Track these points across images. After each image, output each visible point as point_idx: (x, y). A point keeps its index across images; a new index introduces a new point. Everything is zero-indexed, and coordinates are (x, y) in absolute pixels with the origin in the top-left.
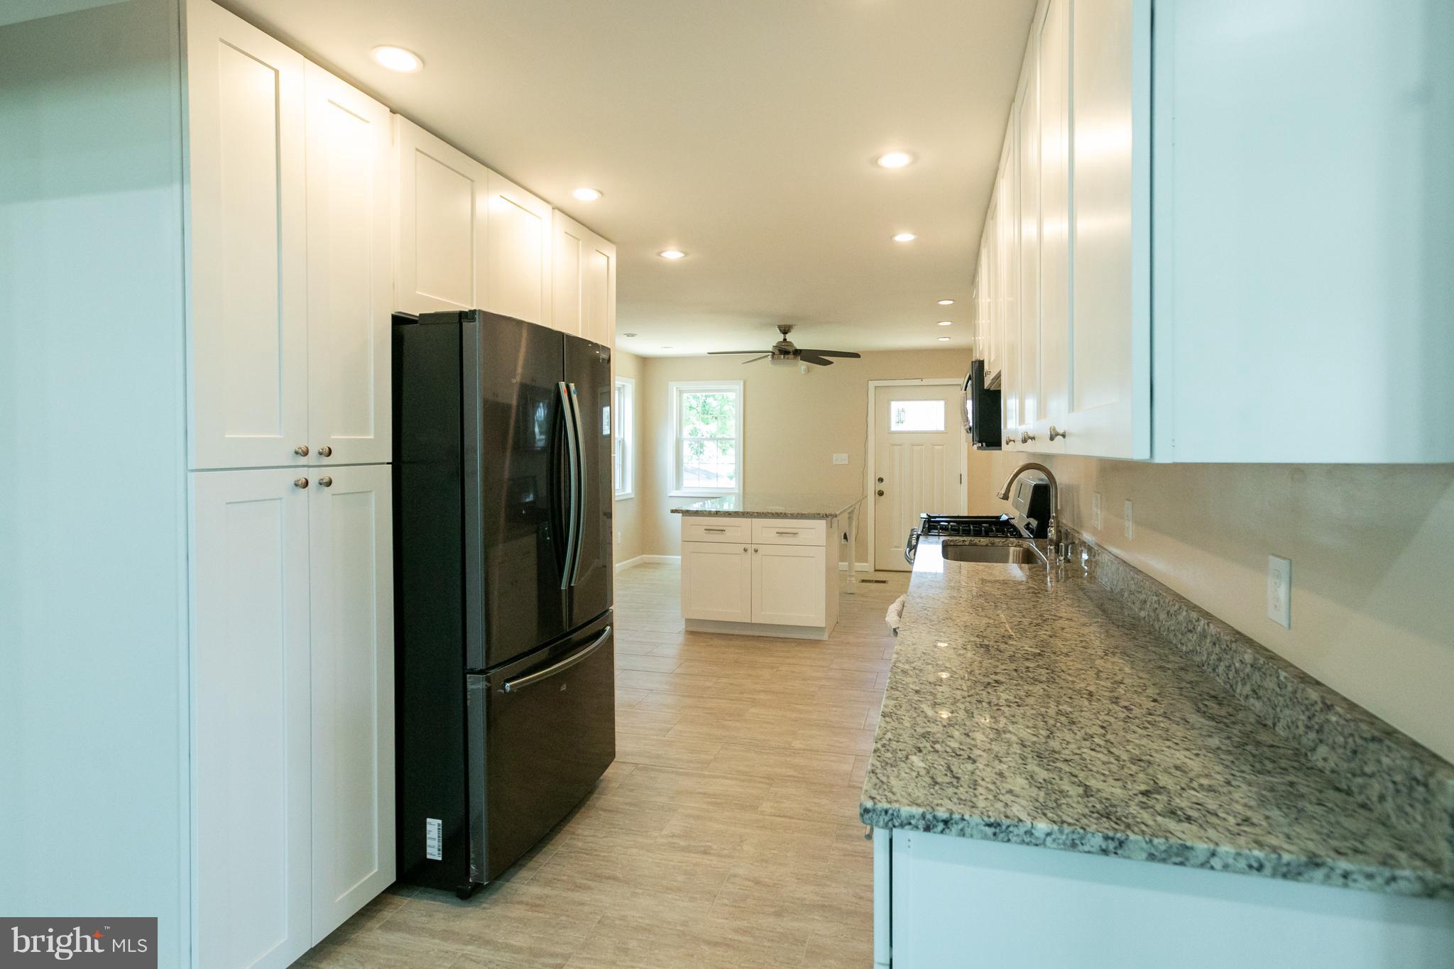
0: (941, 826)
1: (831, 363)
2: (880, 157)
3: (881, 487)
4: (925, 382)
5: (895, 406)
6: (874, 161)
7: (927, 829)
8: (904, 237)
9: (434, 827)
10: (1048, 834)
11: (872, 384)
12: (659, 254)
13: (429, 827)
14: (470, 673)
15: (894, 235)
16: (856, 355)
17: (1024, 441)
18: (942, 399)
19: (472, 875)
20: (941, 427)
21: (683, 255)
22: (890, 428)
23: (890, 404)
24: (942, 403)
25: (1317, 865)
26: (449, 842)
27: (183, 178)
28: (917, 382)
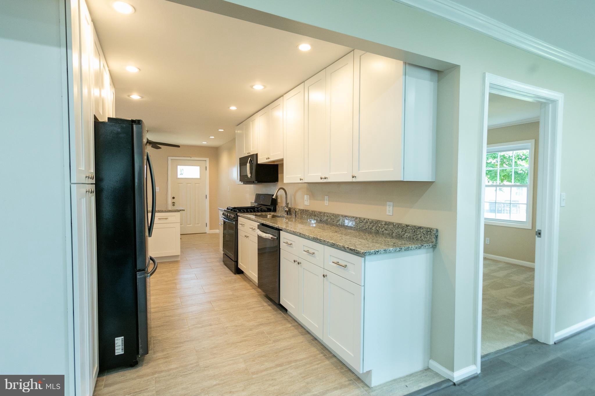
0: (377, 252)
1: (160, 148)
2: (254, 86)
3: (174, 200)
4: (192, 158)
5: (179, 168)
6: (252, 87)
7: (375, 254)
8: (233, 108)
9: (119, 342)
10: (392, 250)
11: (170, 158)
12: (129, 96)
13: (116, 342)
14: (138, 272)
15: (229, 107)
16: (178, 146)
17: (325, 178)
18: (199, 166)
19: (140, 354)
20: (198, 177)
21: (141, 98)
22: (177, 176)
23: (177, 167)
24: (199, 167)
25: (423, 246)
26: (126, 345)
27: (67, 46)
28: (189, 158)
